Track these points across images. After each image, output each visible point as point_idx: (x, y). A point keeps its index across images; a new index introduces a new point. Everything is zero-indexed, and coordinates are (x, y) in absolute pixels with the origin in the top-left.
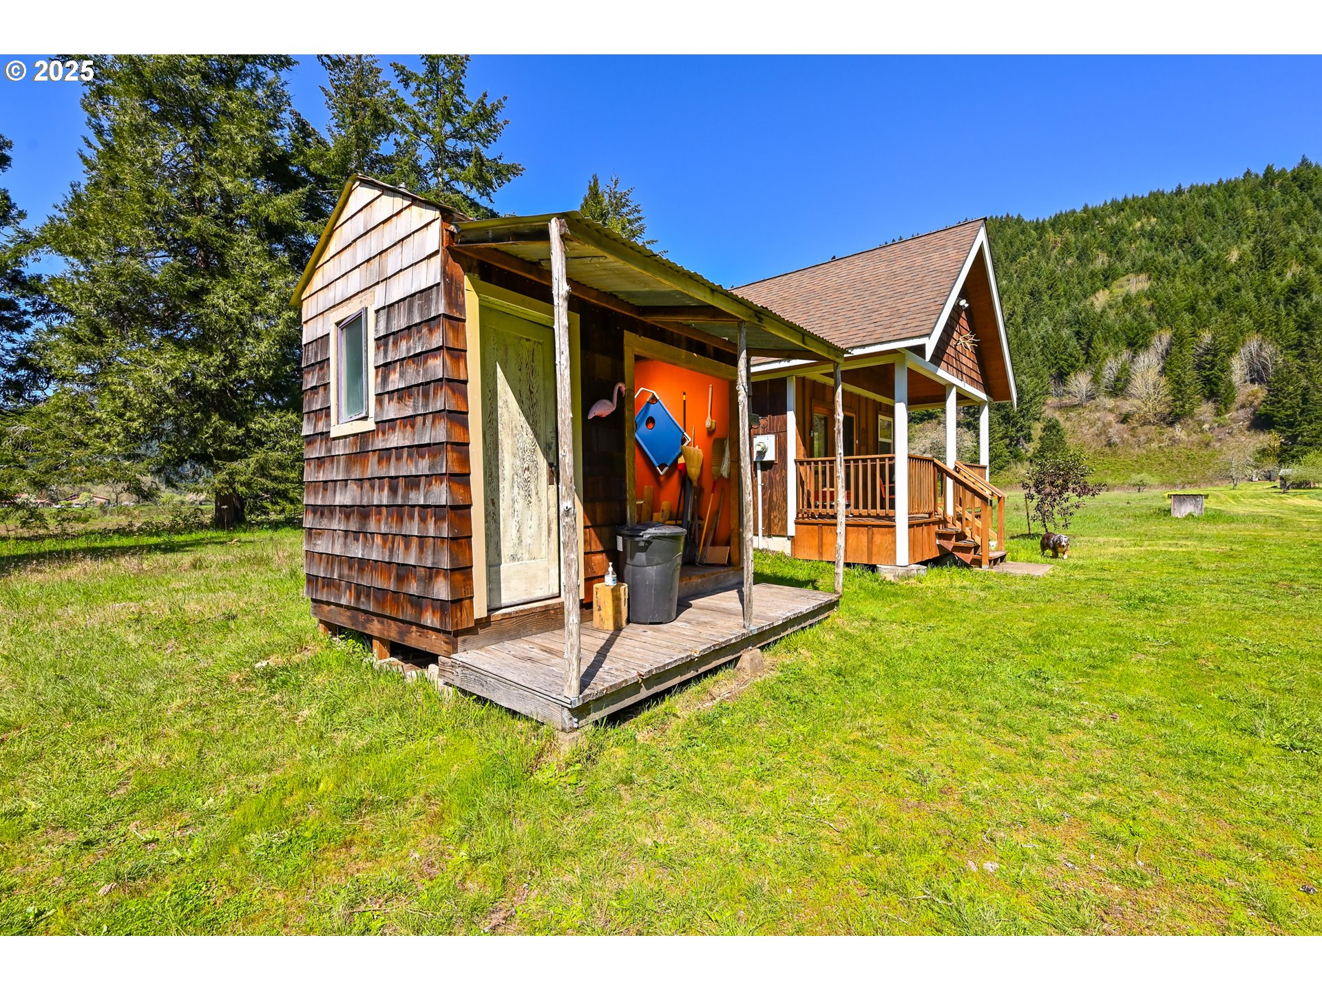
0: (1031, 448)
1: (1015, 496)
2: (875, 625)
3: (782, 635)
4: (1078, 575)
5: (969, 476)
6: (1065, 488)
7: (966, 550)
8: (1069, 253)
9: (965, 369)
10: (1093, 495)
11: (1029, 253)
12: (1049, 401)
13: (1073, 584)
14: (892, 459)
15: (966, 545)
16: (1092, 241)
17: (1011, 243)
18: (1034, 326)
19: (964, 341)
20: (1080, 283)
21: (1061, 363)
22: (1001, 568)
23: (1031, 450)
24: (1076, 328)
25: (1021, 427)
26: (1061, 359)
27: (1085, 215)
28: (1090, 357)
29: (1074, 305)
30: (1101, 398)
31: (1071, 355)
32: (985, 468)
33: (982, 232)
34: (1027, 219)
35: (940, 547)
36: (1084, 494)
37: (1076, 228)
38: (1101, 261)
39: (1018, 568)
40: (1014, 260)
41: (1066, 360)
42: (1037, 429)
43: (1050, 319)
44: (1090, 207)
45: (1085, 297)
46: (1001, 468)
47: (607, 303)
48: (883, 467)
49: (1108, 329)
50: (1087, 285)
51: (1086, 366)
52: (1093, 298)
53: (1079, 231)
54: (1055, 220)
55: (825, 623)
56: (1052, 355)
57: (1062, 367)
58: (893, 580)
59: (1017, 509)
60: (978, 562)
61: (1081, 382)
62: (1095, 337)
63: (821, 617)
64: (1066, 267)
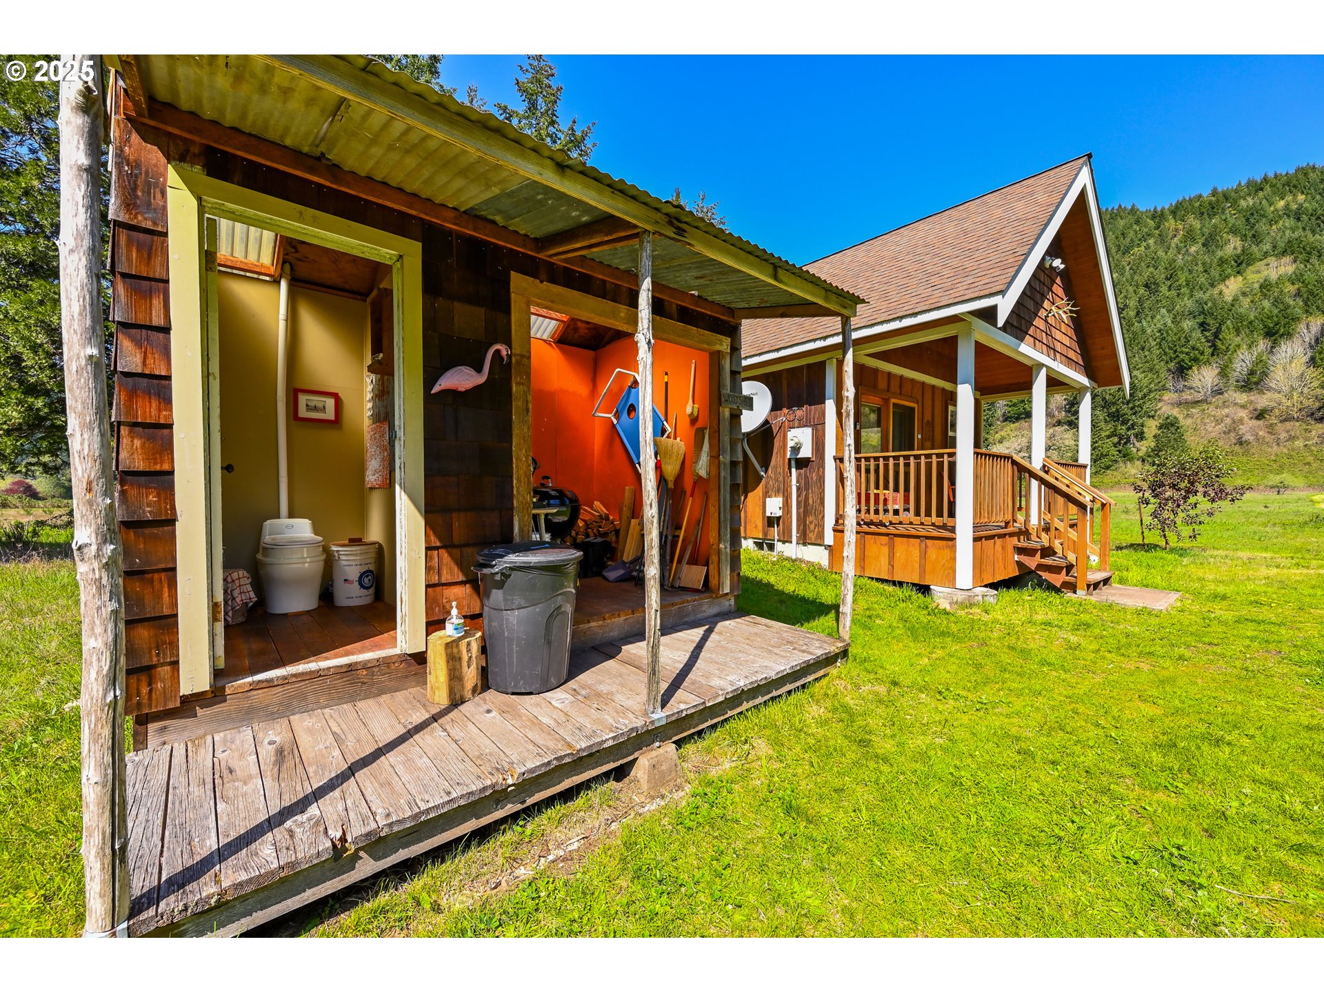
0: (1144, 447)
1: (1122, 498)
2: (896, 691)
3: (730, 713)
4: (1219, 610)
5: (1064, 478)
6: (1190, 491)
7: (1056, 570)
8: (1194, 240)
9: (1058, 347)
10: (1233, 500)
11: (1144, 244)
12: (1166, 397)
13: (1216, 628)
14: (952, 455)
15: (1055, 563)
16: (1222, 226)
17: (1123, 234)
18: (1149, 319)
19: (1057, 309)
20: (1205, 271)
21: (1182, 356)
22: (1105, 593)
23: (1144, 449)
24: (1200, 319)
25: (1133, 425)
26: (1182, 352)
27: (1213, 199)
28: (1216, 347)
29: (1199, 295)
30: (1230, 393)
31: (1193, 348)
32: (1085, 467)
33: (1085, 171)
34: (1142, 208)
35: (1019, 564)
36: (1220, 498)
37: (1202, 214)
38: (1233, 245)
39: (1130, 596)
40: (1126, 251)
41: (1187, 354)
42: (1151, 428)
43: (1169, 311)
44: (1220, 190)
45: (1212, 285)
46: (1108, 468)
47: (475, 230)
48: (940, 465)
49: (1241, 318)
50: (1215, 273)
51: (1212, 359)
52: (1222, 287)
53: (1205, 216)
54: (1177, 207)
55: (811, 690)
56: (1170, 348)
57: (1183, 360)
58: (948, 608)
59: (1127, 512)
60: (1073, 587)
61: (1205, 377)
62: (1224, 328)
63: (810, 678)
64: (1189, 255)
